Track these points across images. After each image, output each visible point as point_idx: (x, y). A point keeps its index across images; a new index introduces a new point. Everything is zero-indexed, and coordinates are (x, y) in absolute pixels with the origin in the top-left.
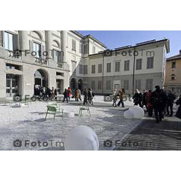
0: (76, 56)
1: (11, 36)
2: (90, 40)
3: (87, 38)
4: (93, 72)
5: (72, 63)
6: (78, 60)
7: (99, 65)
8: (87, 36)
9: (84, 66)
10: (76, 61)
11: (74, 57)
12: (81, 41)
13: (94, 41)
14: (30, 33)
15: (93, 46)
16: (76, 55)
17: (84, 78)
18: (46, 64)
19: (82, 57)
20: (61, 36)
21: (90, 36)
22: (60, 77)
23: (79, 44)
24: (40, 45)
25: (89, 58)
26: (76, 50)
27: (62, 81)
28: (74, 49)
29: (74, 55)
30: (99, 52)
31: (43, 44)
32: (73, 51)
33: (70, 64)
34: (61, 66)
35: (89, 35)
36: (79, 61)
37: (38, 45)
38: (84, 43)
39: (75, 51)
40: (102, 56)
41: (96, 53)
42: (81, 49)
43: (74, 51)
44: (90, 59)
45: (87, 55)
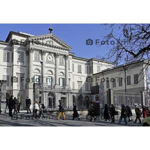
3: (91, 60)
5: (78, 83)
11: (80, 78)
16: (82, 76)
26: (82, 72)
32: (79, 73)
38: (89, 64)
42: (86, 70)
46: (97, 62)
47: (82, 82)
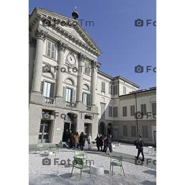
0: (105, 98)
1: (49, 85)
2: (120, 80)
4: (125, 114)
5: (101, 105)
6: (107, 101)
7: (131, 107)
8: (117, 77)
9: (114, 108)
10: (105, 103)
11: (103, 99)
12: (110, 83)
13: (125, 81)
14: (65, 81)
15: (124, 87)
17: (114, 121)
18: (76, 107)
19: (111, 99)
20: (91, 80)
22: (88, 121)
23: (109, 85)
24: (72, 90)
25: (119, 99)
27: (90, 125)
28: (103, 91)
29: (103, 97)
30: (130, 92)
31: (75, 89)
33: (99, 106)
34: (89, 109)
35: (119, 76)
36: (108, 103)
37: (70, 90)
40: (134, 97)
41: (127, 93)
43: (104, 93)
44: (120, 100)
45: (117, 96)
46: (123, 82)
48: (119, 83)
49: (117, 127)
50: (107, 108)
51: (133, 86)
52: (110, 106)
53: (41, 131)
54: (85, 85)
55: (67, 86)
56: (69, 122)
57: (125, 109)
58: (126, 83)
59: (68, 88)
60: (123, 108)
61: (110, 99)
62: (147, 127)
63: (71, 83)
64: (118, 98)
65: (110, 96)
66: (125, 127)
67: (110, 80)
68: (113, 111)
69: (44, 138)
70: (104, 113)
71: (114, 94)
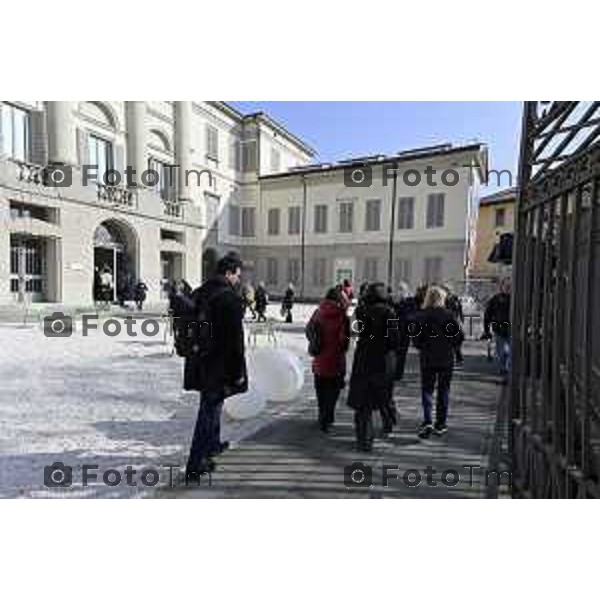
0: (219, 178)
1: (20, 115)
2: (263, 128)
3: (254, 121)
4: (274, 230)
5: (207, 199)
6: (225, 189)
7: (291, 210)
8: (255, 116)
9: (245, 211)
10: (218, 193)
12: (232, 131)
13: (277, 132)
14: (80, 108)
15: (273, 150)
16: (219, 175)
17: (245, 248)
18: (130, 204)
19: (236, 182)
20: (175, 117)
21: (263, 117)
22: (171, 246)
23: (229, 139)
24: (109, 145)
25: (259, 187)
26: (219, 159)
27: (176, 259)
28: (212, 156)
30: (290, 169)
31: (120, 141)
32: (209, 161)
33: (200, 202)
34: (173, 210)
35: (261, 114)
36: (228, 195)
37: (102, 146)
38: (242, 135)
39: (215, 160)
40: (300, 184)
41: (283, 170)
42: (233, 154)
43: (213, 163)
44: (261, 190)
45: (252, 176)
46: (272, 133)
47: (218, 198)
48: (258, 135)
49: (251, 263)
50: (223, 211)
51: (297, 151)
52: (234, 203)
53: (14, 269)
54: (156, 132)
55: (90, 126)
56: (111, 245)
57: (274, 215)
58: (279, 138)
59: (93, 136)
60: (271, 212)
61: (233, 184)
62: (323, 260)
63: (102, 118)
64: (256, 183)
65: (232, 174)
66: (272, 263)
67: (231, 122)
68: (241, 218)
69: (27, 289)
70: (216, 224)
71: (245, 171)
